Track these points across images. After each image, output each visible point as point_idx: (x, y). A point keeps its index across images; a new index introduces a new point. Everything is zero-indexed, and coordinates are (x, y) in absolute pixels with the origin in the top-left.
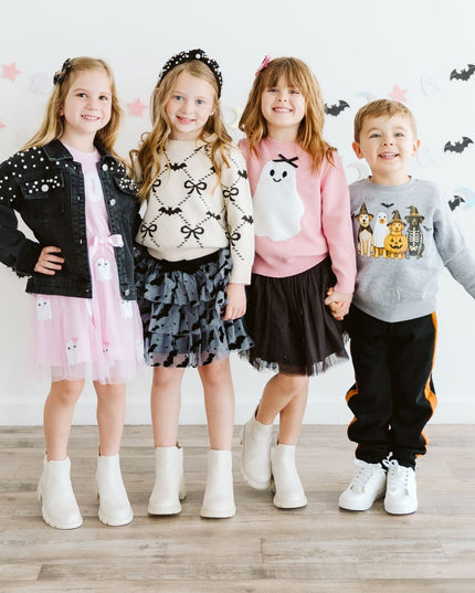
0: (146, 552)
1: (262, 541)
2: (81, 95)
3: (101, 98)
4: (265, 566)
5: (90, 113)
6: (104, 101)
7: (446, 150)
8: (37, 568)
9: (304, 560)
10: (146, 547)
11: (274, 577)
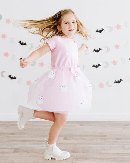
0: (43, 147)
1: (75, 145)
2: (67, 23)
3: (73, 22)
4: (75, 150)
6: (74, 23)
8: (13, 150)
9: (86, 149)
10: (44, 146)
11: (77, 152)
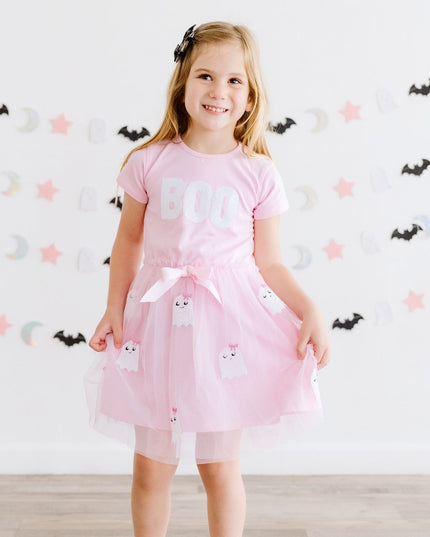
2: (205, 77)
5: (214, 103)
7: (403, 172)
